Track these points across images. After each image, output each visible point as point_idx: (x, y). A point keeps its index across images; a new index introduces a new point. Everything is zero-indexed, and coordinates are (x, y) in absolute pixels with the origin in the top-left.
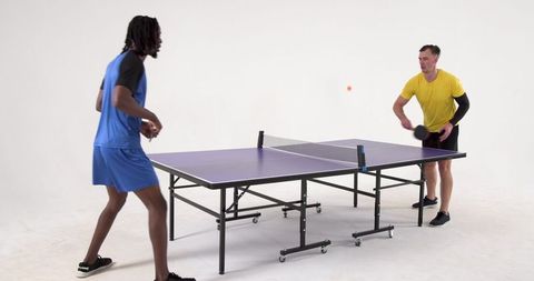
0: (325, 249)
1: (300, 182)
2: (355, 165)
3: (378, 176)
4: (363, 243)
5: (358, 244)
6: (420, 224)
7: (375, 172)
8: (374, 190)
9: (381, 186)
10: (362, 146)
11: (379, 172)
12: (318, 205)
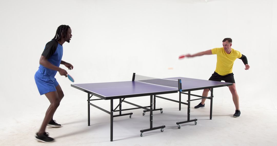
0: (162, 130)
1: (150, 96)
2: (177, 89)
3: (189, 95)
4: (181, 127)
5: (179, 128)
6: (211, 119)
7: (187, 92)
8: (187, 101)
9: (191, 99)
10: (180, 80)
11: (189, 93)
12: (161, 109)
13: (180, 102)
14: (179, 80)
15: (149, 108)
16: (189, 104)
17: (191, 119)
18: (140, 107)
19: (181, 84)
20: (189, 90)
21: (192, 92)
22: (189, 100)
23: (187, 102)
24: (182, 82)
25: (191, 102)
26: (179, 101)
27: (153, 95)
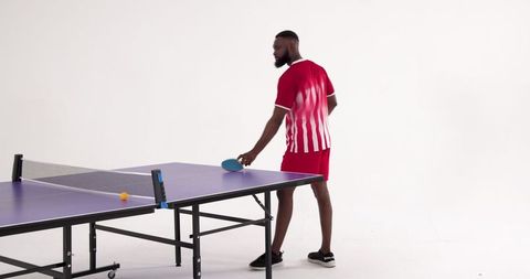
1: (60, 230)
2: (150, 200)
3: (196, 215)
7: (190, 208)
8: (191, 236)
9: (201, 231)
10: (159, 171)
11: (196, 209)
12: (116, 266)
14: (156, 174)
15: (61, 269)
16: (195, 247)
18: (31, 269)
19: (162, 184)
20: (195, 203)
21: (203, 208)
22: (196, 234)
23: (191, 241)
24: (164, 178)
25: (202, 239)
27: (67, 224)
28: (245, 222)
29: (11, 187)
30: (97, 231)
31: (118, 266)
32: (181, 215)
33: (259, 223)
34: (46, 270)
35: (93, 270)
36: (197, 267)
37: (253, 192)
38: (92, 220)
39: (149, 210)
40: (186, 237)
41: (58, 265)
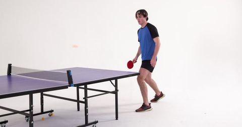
1: (28, 96)
2: (67, 83)
3: (86, 89)
6: (117, 118)
7: (83, 86)
8: (84, 98)
9: (88, 96)
10: (70, 71)
11: (86, 87)
12: (52, 111)
13: (78, 101)
15: (28, 112)
16: (86, 103)
17: (90, 121)
18: (16, 112)
19: (71, 76)
20: (86, 84)
21: (89, 86)
22: (86, 97)
23: (84, 100)
24: (72, 74)
25: (88, 99)
26: (76, 99)
27: (31, 93)
28: (107, 92)
29: (7, 78)
30: (44, 96)
31: (53, 111)
32: (80, 89)
33: (113, 92)
34: (22, 112)
35: (42, 112)
36: (86, 111)
37: (110, 80)
38: (41, 91)
39: (66, 87)
40: (81, 98)
41: (27, 111)
